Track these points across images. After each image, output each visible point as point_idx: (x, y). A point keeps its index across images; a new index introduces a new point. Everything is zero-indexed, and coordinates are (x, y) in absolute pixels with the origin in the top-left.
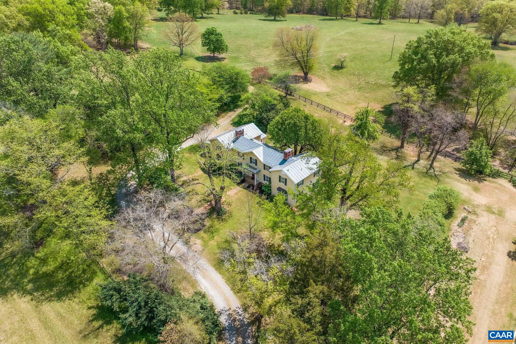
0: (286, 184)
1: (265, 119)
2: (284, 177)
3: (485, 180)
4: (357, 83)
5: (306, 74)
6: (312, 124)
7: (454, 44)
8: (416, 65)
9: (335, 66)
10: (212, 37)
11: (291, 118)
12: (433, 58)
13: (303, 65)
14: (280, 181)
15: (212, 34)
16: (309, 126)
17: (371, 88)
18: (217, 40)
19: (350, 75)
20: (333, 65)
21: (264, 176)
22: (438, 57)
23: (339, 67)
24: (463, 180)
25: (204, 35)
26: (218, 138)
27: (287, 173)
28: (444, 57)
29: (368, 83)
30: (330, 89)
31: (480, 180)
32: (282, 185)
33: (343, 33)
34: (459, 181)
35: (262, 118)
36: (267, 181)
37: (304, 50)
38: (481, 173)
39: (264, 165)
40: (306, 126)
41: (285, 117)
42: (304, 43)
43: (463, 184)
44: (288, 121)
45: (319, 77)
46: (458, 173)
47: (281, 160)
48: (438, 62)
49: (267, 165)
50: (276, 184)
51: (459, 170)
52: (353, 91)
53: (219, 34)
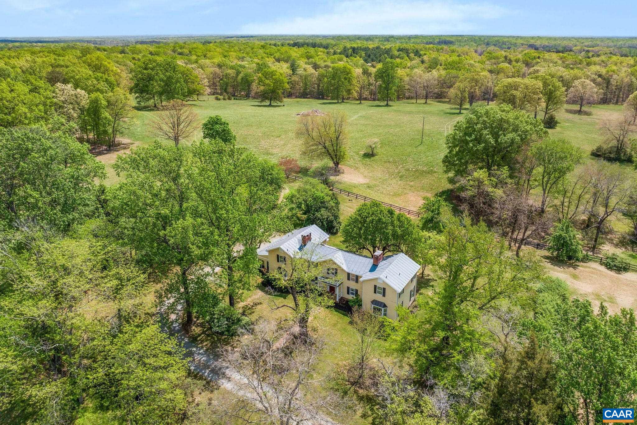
0: (384, 295)
1: (319, 219)
2: (382, 287)
3: (578, 266)
4: (396, 171)
5: (337, 164)
6: (399, 220)
7: (508, 122)
8: (472, 147)
9: (365, 154)
10: (217, 127)
11: (373, 214)
12: (489, 138)
13: (332, 153)
14: (375, 292)
15: (217, 123)
16: (396, 223)
17: (413, 175)
18: (224, 130)
19: (385, 162)
20: (363, 153)
21: (348, 288)
22: (496, 136)
23: (370, 155)
24: (556, 267)
25: (205, 125)
26: (281, 247)
27: (386, 281)
28: (502, 136)
29: (408, 170)
30: (368, 180)
31: (575, 267)
32: (379, 297)
33: (356, 117)
34: (554, 270)
35: (316, 218)
36: (352, 294)
37: (334, 136)
38: (570, 258)
39: (349, 274)
40: (392, 223)
41: (365, 214)
42: (333, 129)
43: (559, 272)
44: (371, 218)
45: (351, 167)
46: (547, 261)
47: (370, 266)
48: (496, 141)
49: (354, 273)
50: (368, 296)
51: (547, 258)
52: (394, 181)
53: (224, 123)
